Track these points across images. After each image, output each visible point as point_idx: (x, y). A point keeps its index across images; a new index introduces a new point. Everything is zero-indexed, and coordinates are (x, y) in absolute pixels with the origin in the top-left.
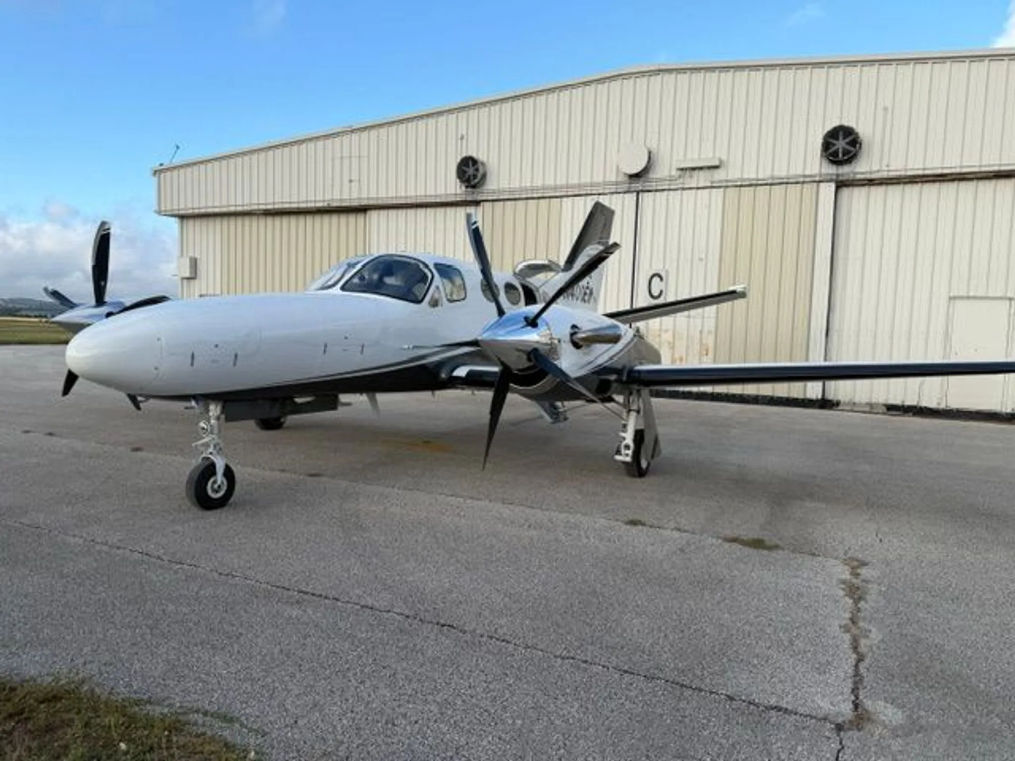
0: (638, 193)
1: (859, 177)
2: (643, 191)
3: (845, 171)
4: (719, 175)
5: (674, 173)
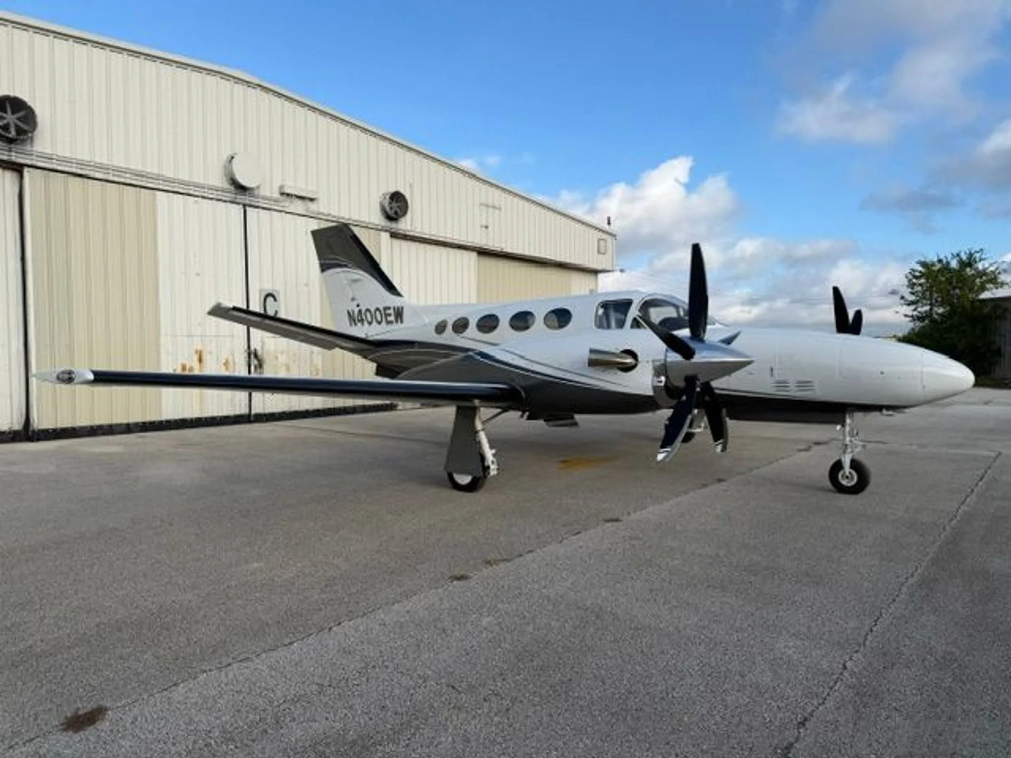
0: (244, 206)
1: (400, 232)
2: (251, 206)
3: (393, 225)
4: (313, 207)
5: (276, 195)
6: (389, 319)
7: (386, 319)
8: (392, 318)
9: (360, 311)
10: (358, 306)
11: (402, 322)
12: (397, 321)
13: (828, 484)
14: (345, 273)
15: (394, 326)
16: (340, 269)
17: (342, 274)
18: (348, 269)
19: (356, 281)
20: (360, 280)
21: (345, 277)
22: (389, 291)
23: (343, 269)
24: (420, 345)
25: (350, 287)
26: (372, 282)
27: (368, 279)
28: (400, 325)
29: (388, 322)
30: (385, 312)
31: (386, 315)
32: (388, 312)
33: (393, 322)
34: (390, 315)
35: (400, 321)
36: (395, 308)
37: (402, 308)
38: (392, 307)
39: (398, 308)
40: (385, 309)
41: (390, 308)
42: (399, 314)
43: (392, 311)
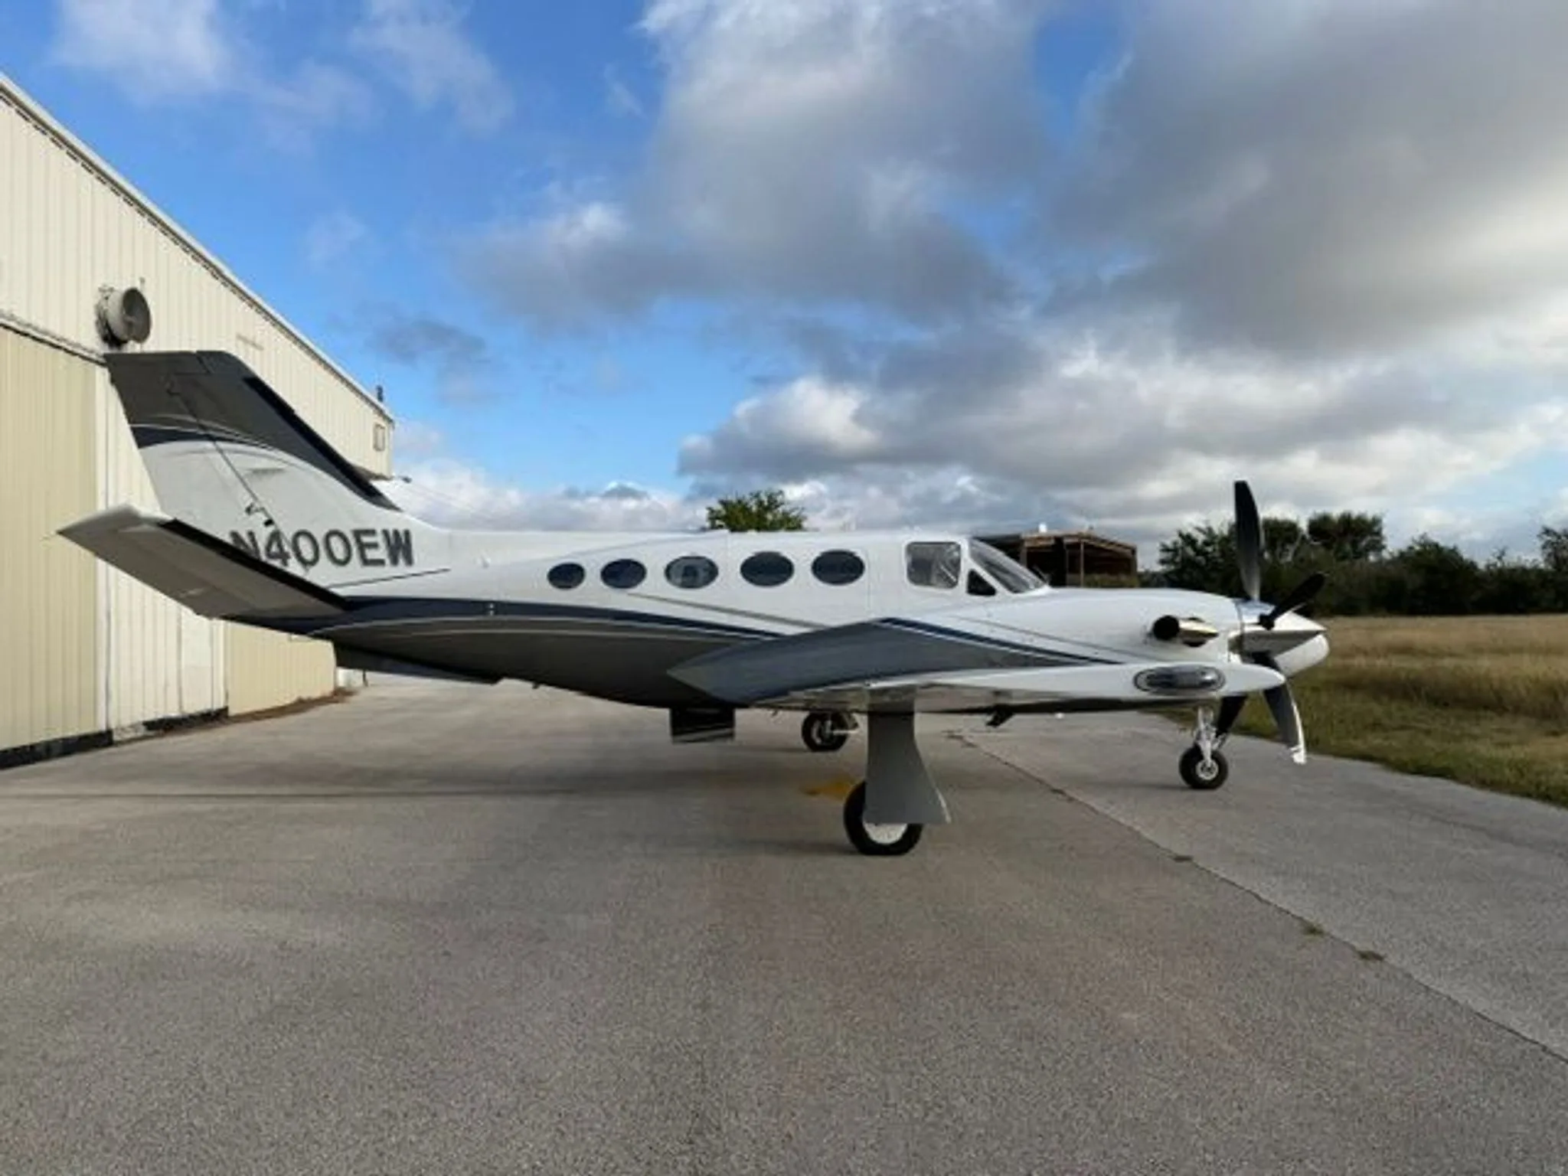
6: (371, 554)
7: (363, 556)
8: (381, 553)
9: (276, 536)
10: (269, 523)
11: (409, 561)
12: (395, 562)
13: (1179, 780)
14: (227, 455)
15: (388, 570)
16: (209, 445)
17: (218, 456)
18: (240, 447)
19: (265, 472)
20: (279, 471)
21: (229, 463)
22: (366, 499)
23: (222, 445)
24: (502, 607)
25: (245, 485)
26: (317, 477)
27: (304, 470)
28: (402, 568)
29: (366, 562)
30: (358, 541)
31: (362, 547)
32: (366, 539)
33: (381, 562)
34: (375, 546)
35: (401, 561)
36: (385, 533)
37: (407, 533)
38: (379, 531)
39: (396, 533)
40: (358, 534)
41: (372, 532)
42: (400, 546)
43: (379, 539)
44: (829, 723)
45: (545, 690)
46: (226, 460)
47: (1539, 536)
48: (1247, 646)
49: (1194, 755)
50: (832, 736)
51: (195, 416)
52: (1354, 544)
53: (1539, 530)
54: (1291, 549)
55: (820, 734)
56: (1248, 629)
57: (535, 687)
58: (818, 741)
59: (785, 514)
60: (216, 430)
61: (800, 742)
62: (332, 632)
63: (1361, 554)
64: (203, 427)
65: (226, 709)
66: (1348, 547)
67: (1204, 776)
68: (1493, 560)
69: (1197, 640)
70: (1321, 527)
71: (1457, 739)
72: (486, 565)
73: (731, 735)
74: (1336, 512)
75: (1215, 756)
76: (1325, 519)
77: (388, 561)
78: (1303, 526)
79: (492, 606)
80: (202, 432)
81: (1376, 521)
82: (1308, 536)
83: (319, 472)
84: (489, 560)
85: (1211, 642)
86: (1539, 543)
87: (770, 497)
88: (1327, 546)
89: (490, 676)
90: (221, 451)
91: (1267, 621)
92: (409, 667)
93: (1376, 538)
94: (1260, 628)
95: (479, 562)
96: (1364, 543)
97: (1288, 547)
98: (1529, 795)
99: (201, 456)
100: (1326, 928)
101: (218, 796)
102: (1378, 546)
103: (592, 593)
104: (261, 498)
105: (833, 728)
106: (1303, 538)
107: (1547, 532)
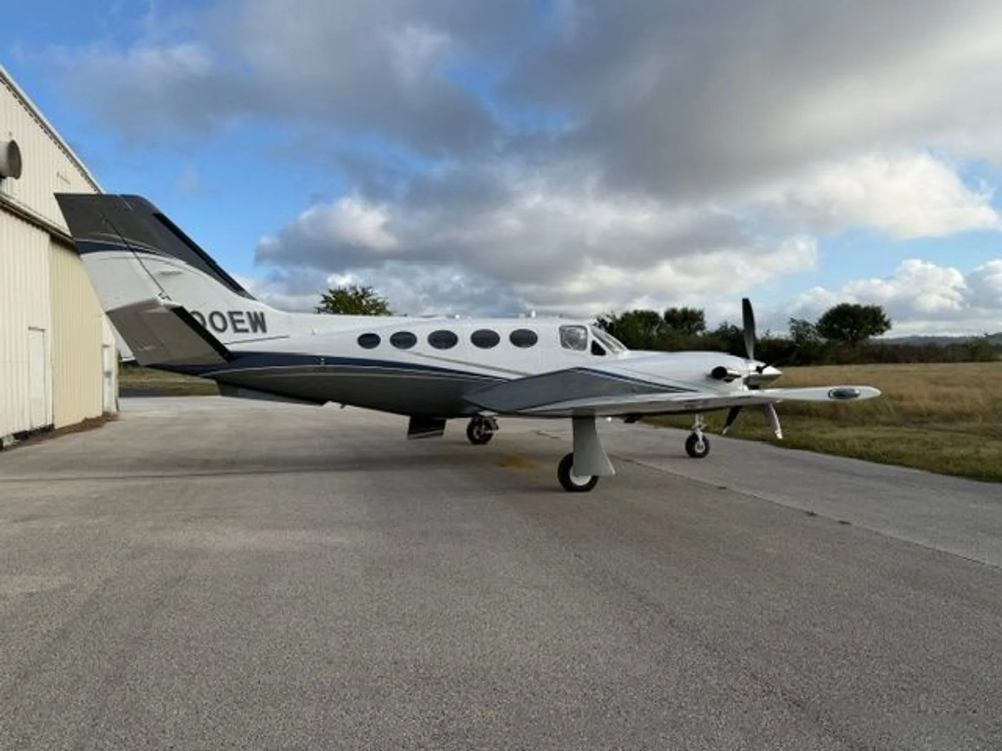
7: (234, 327)
8: (247, 325)
11: (264, 331)
12: (255, 330)
14: (143, 261)
15: (251, 335)
16: (130, 254)
17: (136, 261)
18: (154, 256)
19: (170, 274)
20: (180, 273)
21: (144, 267)
22: (235, 292)
23: (139, 254)
24: (329, 360)
25: (155, 280)
26: (205, 279)
27: (195, 273)
28: (260, 334)
29: (237, 330)
30: (232, 318)
31: (234, 322)
32: (236, 317)
33: (246, 331)
34: (242, 321)
35: (259, 330)
36: (249, 313)
37: (262, 314)
38: (245, 312)
39: (255, 314)
40: (231, 314)
41: (240, 313)
42: (258, 322)
43: (245, 317)
44: (483, 427)
45: (349, 408)
46: (141, 263)
47: (789, 323)
48: (752, 382)
49: (693, 439)
50: (485, 435)
51: (119, 235)
52: (689, 327)
53: (789, 320)
54: (656, 328)
55: (478, 433)
56: (752, 373)
57: (342, 407)
58: (477, 437)
59: (374, 301)
60: (134, 245)
61: (466, 439)
62: (215, 375)
63: (692, 331)
64: (126, 243)
65: (52, 426)
66: (686, 328)
67: (699, 451)
68: (764, 335)
69: (730, 378)
70: (671, 316)
71: (800, 430)
72: (313, 334)
73: (442, 434)
74: (679, 307)
75: (704, 439)
76: (674, 311)
77: (251, 330)
78: (662, 315)
79: (323, 359)
80: (125, 246)
81: (701, 313)
82: (665, 322)
83: (205, 275)
84: (316, 331)
85: (736, 380)
86: (789, 327)
87: (363, 290)
88: (675, 326)
89: (321, 401)
90: (138, 258)
91: (759, 369)
92: (269, 396)
93: (699, 323)
94: (757, 373)
95: (310, 332)
96: (695, 325)
97: (654, 327)
98: (851, 457)
99: (126, 261)
100: (815, 512)
101: (136, 477)
102: (701, 327)
103: (385, 352)
104: (166, 290)
105: (486, 429)
106: (662, 322)
107: (793, 320)
